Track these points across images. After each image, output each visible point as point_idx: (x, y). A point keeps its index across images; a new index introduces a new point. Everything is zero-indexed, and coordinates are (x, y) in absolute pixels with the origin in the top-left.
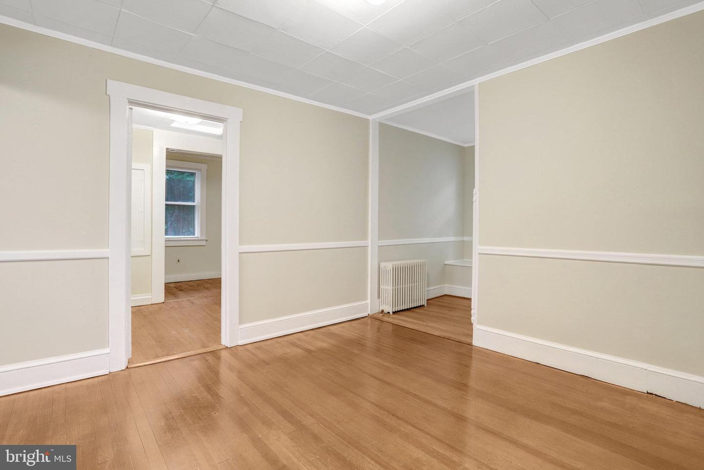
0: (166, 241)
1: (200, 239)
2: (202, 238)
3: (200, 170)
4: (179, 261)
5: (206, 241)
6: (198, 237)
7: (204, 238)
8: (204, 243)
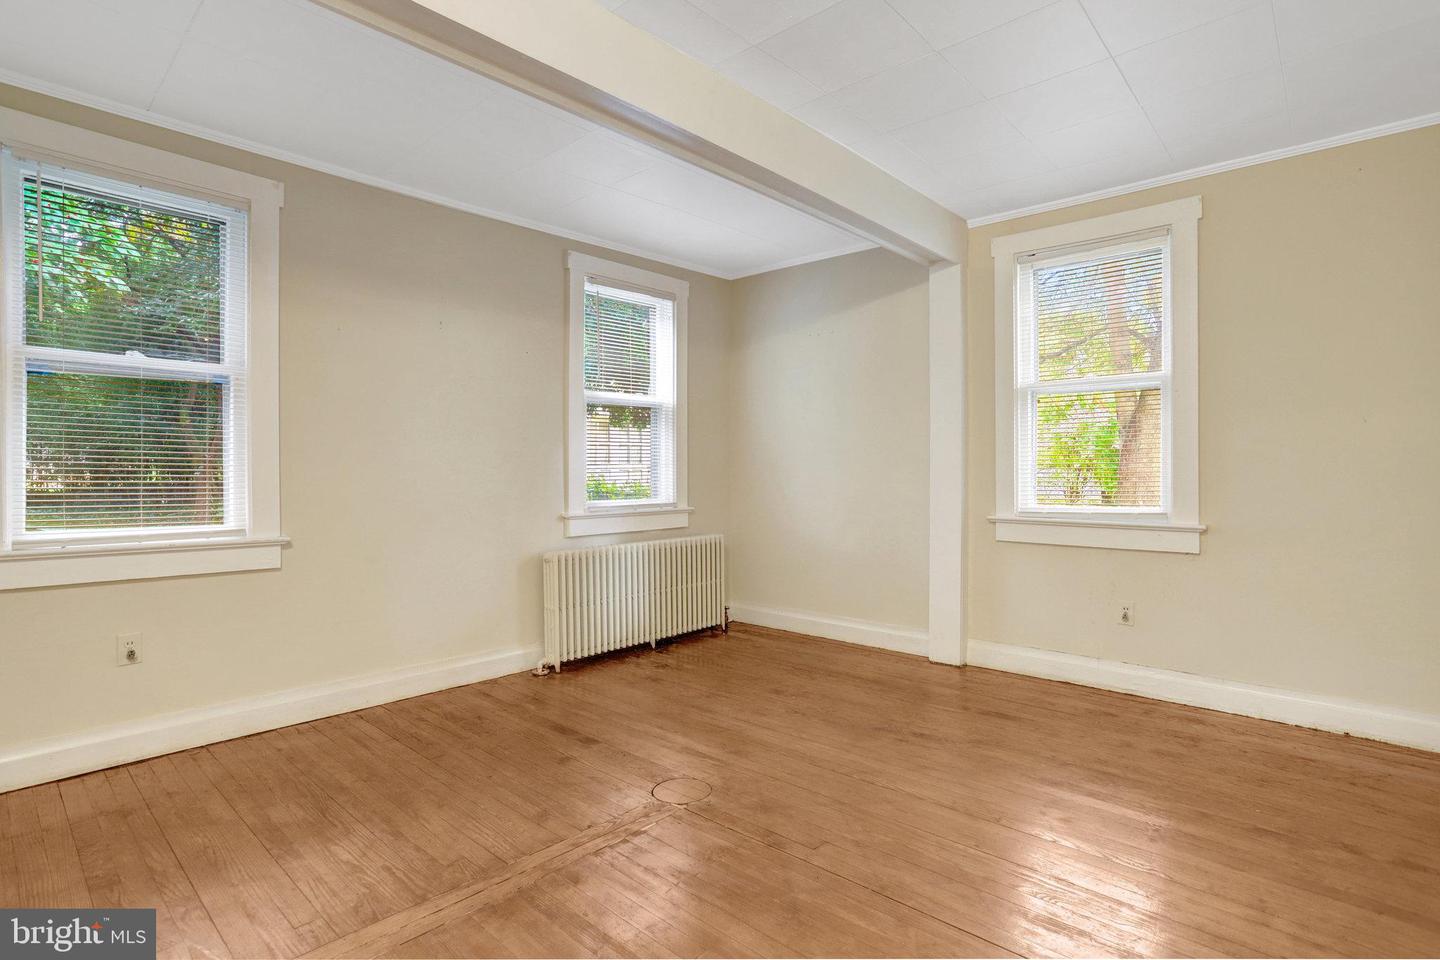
1: (249, 537)
2: (262, 537)
3: (245, 206)
4: (131, 653)
5: (286, 545)
6: (240, 532)
7: (274, 535)
8: (270, 558)
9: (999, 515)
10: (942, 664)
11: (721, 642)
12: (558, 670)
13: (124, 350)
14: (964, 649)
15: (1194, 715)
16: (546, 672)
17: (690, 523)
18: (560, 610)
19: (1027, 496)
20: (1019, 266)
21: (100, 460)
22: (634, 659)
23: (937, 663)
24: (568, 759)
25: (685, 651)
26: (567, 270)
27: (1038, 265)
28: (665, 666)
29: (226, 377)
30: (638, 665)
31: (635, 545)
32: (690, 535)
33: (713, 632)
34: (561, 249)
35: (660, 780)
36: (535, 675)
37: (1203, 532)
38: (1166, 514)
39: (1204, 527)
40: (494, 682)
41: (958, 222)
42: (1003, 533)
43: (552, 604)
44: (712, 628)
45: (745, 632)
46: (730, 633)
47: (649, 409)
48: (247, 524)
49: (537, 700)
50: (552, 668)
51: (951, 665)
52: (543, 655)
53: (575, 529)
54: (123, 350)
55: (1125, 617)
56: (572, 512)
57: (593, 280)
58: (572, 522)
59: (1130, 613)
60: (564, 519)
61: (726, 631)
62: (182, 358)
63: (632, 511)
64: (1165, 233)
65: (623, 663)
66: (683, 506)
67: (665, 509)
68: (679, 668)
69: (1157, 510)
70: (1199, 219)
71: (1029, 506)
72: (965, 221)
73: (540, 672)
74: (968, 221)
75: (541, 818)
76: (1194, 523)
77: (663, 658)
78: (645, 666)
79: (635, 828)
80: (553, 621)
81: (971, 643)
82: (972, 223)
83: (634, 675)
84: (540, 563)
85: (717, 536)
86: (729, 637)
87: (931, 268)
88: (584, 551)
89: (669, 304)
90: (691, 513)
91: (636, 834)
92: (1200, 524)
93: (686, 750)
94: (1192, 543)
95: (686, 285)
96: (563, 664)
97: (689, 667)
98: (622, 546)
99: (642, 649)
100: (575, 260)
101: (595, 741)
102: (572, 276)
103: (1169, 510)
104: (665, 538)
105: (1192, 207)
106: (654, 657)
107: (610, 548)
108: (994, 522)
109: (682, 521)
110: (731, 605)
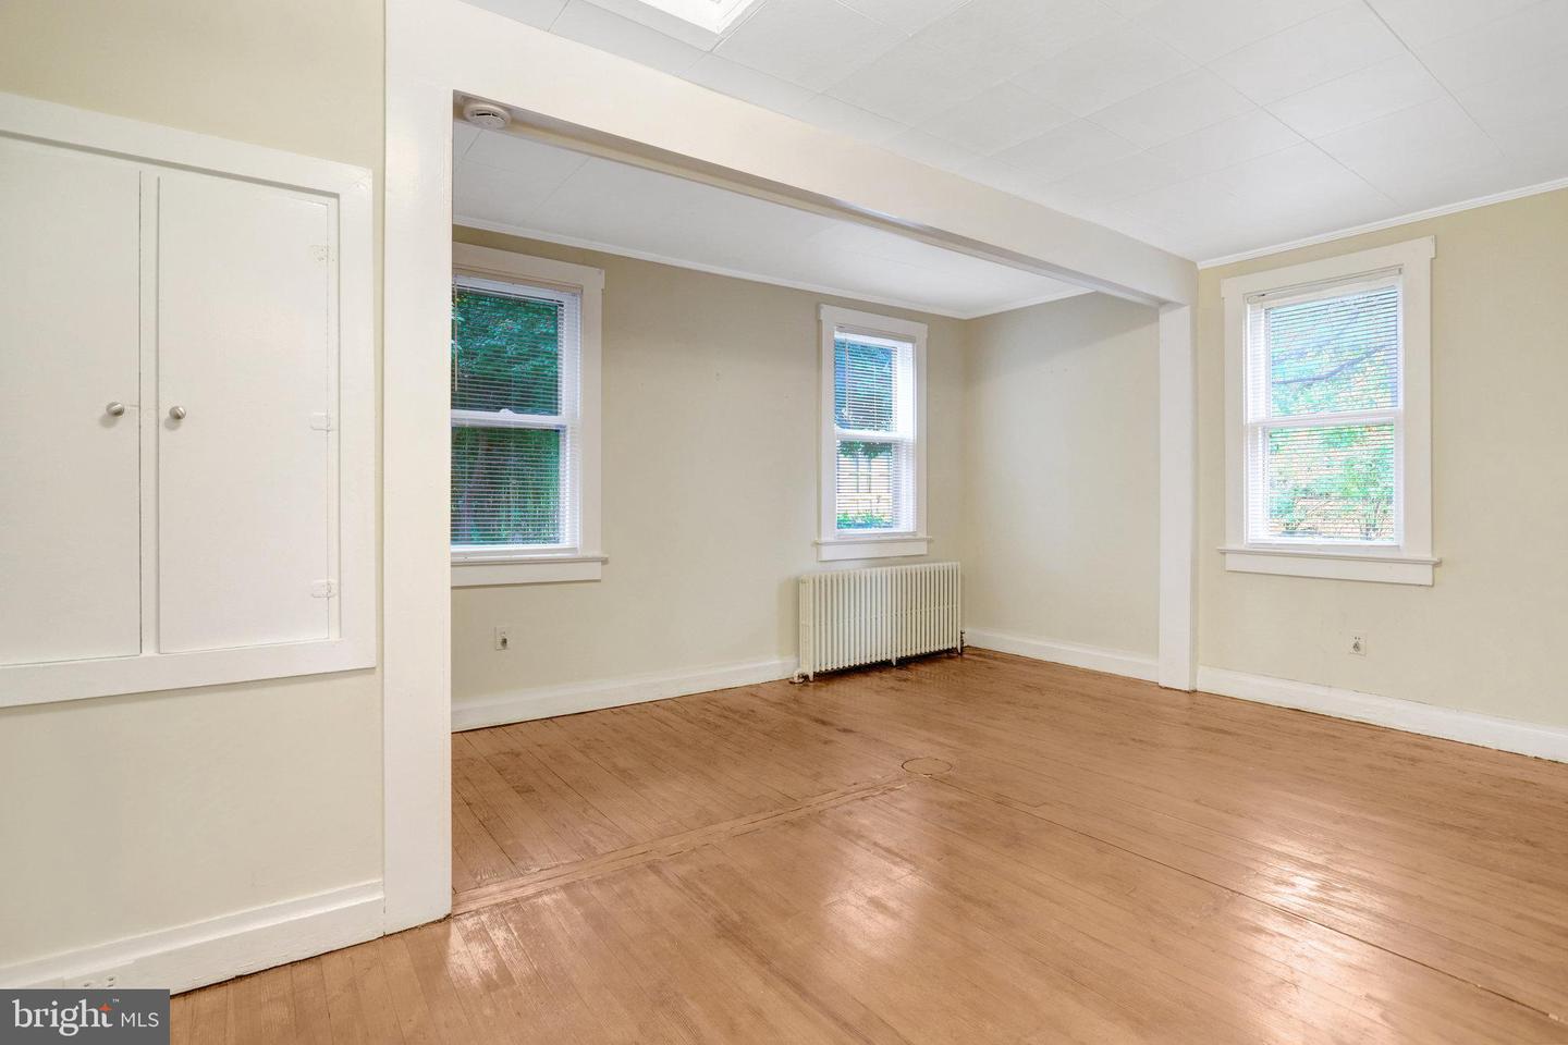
0: (454, 565)
1: (580, 554)
2: (590, 554)
3: (577, 291)
4: (505, 641)
5: (604, 562)
6: (575, 549)
7: (597, 553)
8: (594, 571)
9: (1230, 546)
10: (1172, 689)
11: (956, 663)
12: (811, 679)
13: (501, 408)
14: (1194, 675)
15: (1426, 743)
16: (801, 680)
17: (928, 551)
18: (814, 626)
19: (1259, 528)
20: (1249, 306)
21: (482, 492)
22: (877, 674)
23: (1166, 688)
24: (831, 741)
25: (924, 670)
26: (819, 322)
27: (1267, 304)
28: (905, 680)
29: (565, 427)
30: (881, 678)
31: (879, 569)
32: (929, 562)
33: (948, 654)
34: (816, 302)
35: (907, 758)
36: (791, 683)
37: (1436, 565)
38: (1398, 546)
39: (1436, 559)
40: (758, 686)
41: (1187, 267)
42: (1233, 563)
43: (807, 620)
44: (948, 651)
45: (980, 655)
46: (965, 656)
47: (890, 445)
48: (578, 544)
49: (796, 700)
50: (806, 677)
51: (1180, 690)
52: (799, 666)
53: (828, 553)
54: (498, 409)
55: (1356, 646)
56: (824, 539)
57: (841, 328)
58: (823, 548)
59: (1361, 643)
60: (817, 544)
61: (961, 654)
62: (534, 412)
63: (876, 538)
64: (1397, 271)
65: (868, 676)
66: (922, 535)
67: (906, 537)
68: (919, 682)
69: (1388, 542)
70: (1432, 259)
71: (1260, 537)
72: (1195, 264)
73: (796, 680)
74: (1198, 264)
75: (817, 776)
76: (1428, 556)
77: (904, 673)
78: (887, 679)
79: (890, 786)
80: (807, 635)
81: (1201, 669)
82: (1201, 266)
83: (879, 686)
84: (797, 583)
85: (954, 564)
86: (963, 659)
87: (1161, 310)
88: (834, 573)
89: (909, 346)
90: (929, 542)
91: (892, 790)
92: (1433, 554)
93: (929, 740)
94: (1424, 575)
95: (924, 327)
96: (816, 675)
97: (928, 681)
98: (868, 570)
99: (882, 666)
100: (827, 312)
101: (851, 731)
102: (825, 327)
103: (1401, 543)
104: (905, 564)
105: (1424, 248)
106: (895, 672)
107: (858, 572)
108: (1224, 553)
109: (922, 549)
110: (966, 630)
